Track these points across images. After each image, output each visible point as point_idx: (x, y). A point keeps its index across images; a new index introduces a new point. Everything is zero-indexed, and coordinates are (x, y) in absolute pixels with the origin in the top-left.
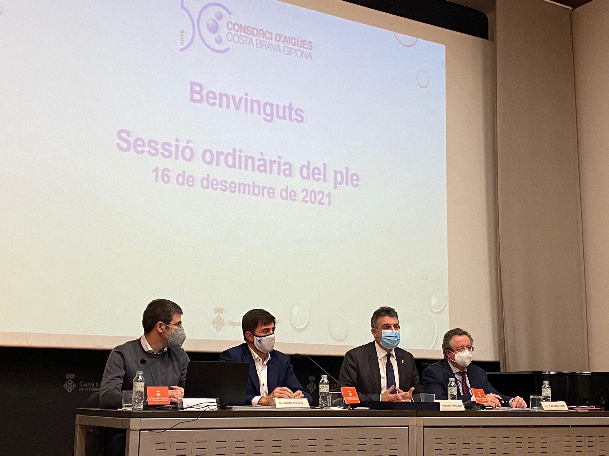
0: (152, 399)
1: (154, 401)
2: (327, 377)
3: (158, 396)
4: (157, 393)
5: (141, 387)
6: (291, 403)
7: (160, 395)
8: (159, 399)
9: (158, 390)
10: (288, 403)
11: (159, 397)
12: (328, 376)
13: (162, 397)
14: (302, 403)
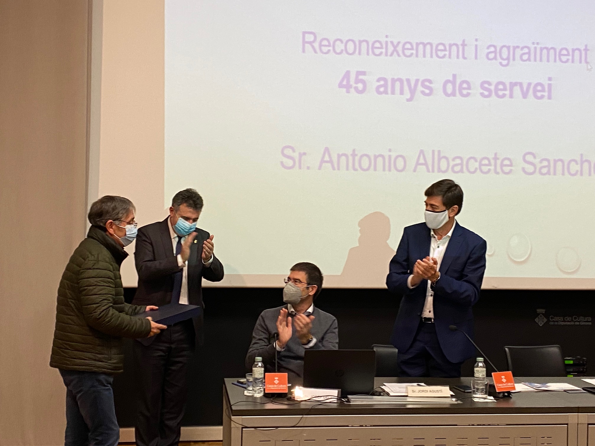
0: (270, 386)
1: (272, 389)
2: (483, 361)
3: (276, 383)
4: (275, 380)
5: (260, 374)
6: (427, 391)
7: (278, 382)
8: (277, 387)
9: (276, 377)
10: (423, 391)
11: (276, 385)
12: (485, 359)
13: (280, 385)
14: (441, 391)
